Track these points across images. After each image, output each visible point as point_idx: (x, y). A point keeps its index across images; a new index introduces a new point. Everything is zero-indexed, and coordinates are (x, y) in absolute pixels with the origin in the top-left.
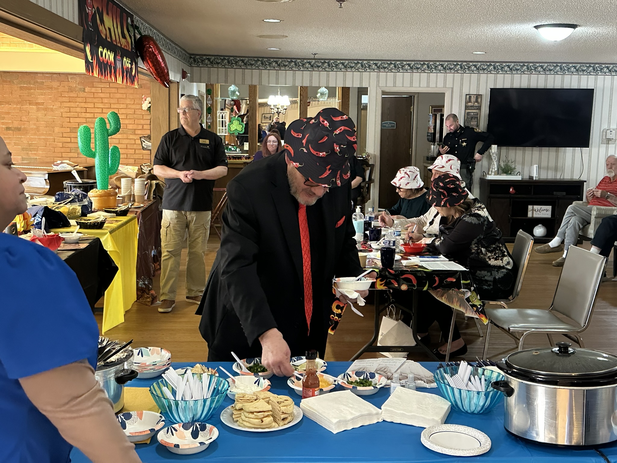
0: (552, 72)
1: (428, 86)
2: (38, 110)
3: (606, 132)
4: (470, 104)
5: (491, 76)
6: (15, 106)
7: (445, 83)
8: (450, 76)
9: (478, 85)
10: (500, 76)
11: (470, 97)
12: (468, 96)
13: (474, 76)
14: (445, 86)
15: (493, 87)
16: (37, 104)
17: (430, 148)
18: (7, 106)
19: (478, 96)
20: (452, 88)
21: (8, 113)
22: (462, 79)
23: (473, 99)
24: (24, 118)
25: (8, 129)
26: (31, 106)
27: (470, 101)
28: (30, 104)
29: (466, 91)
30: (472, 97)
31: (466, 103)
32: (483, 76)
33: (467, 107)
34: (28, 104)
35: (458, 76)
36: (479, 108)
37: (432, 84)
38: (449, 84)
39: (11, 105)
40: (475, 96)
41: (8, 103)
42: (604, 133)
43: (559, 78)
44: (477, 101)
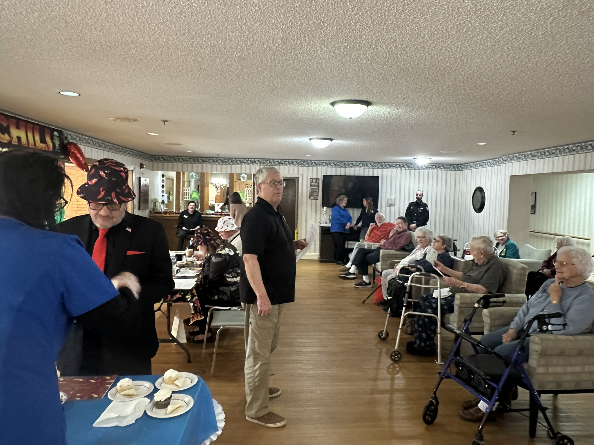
0: (358, 167)
1: (289, 173)
3: (389, 200)
4: (312, 184)
5: (324, 168)
7: (298, 172)
8: (301, 168)
9: (317, 173)
10: (329, 169)
11: (313, 180)
13: (315, 168)
14: (298, 174)
15: (325, 174)
19: (317, 179)
20: (303, 175)
22: (308, 170)
23: (314, 181)
27: (312, 182)
29: (310, 176)
31: (311, 183)
32: (320, 168)
33: (311, 186)
35: (305, 168)
36: (318, 186)
37: (291, 172)
38: (301, 172)
40: (315, 179)
43: (362, 170)
44: (316, 182)
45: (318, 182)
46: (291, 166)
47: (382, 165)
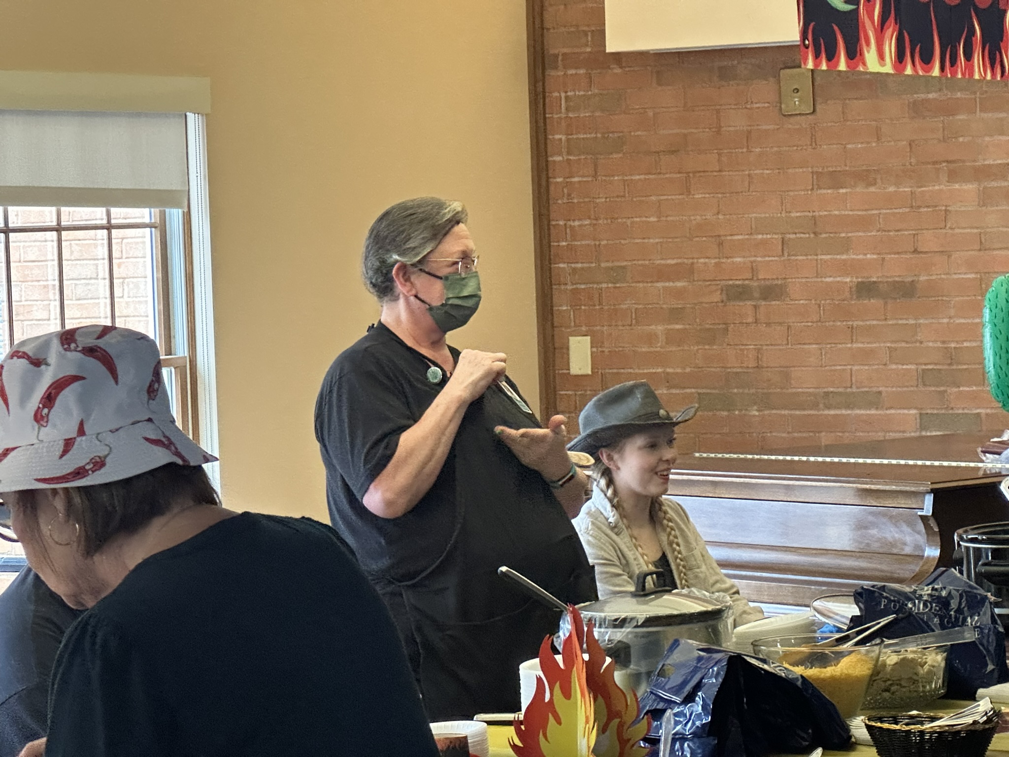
2: (985, 198)
6: (892, 189)
16: (982, 173)
18: (859, 189)
21: (864, 223)
24: (930, 241)
25: (866, 289)
26: (957, 186)
28: (953, 176)
34: (944, 177)
39: (874, 184)
41: (865, 177)
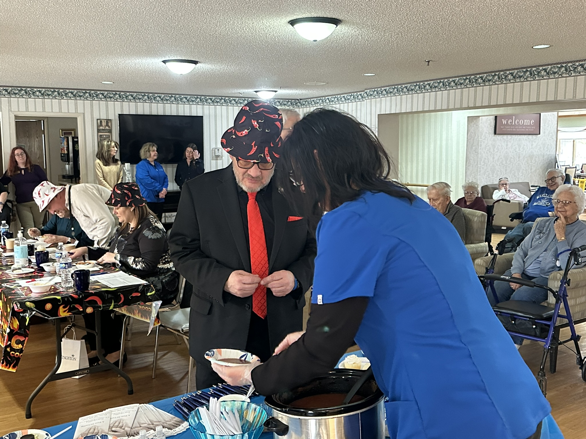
0: (169, 102)
1: (60, 111)
3: (215, 151)
4: (101, 128)
5: (118, 104)
7: (76, 108)
8: (80, 102)
9: (107, 111)
10: (125, 104)
11: (101, 122)
12: (99, 121)
13: (103, 103)
14: (76, 111)
15: (120, 113)
17: (65, 168)
19: (108, 121)
20: (84, 114)
22: (92, 106)
23: (104, 124)
27: (101, 125)
29: (96, 116)
30: (103, 121)
31: (98, 126)
32: (111, 103)
33: (99, 131)
35: (87, 103)
36: (110, 131)
37: (64, 110)
38: (80, 110)
40: (105, 121)
42: (213, 152)
43: (174, 106)
44: (107, 125)
45: (110, 124)
46: (63, 99)
47: (202, 99)
